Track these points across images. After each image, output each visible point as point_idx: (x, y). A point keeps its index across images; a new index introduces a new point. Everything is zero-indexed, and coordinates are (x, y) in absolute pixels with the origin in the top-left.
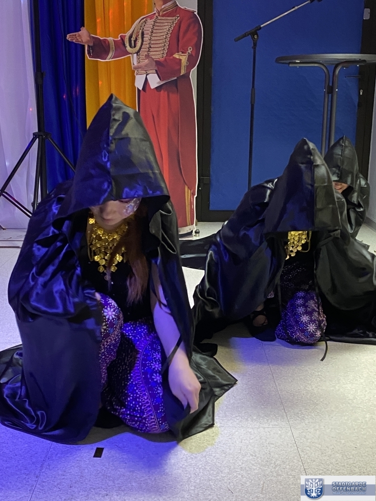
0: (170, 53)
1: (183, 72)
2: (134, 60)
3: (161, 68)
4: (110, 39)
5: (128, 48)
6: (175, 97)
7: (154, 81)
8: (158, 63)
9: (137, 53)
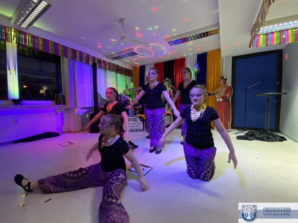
0: (225, 94)
1: (228, 98)
2: (217, 96)
3: (222, 97)
4: (212, 93)
5: (216, 94)
6: (226, 103)
7: (221, 100)
8: (222, 96)
9: (218, 95)
